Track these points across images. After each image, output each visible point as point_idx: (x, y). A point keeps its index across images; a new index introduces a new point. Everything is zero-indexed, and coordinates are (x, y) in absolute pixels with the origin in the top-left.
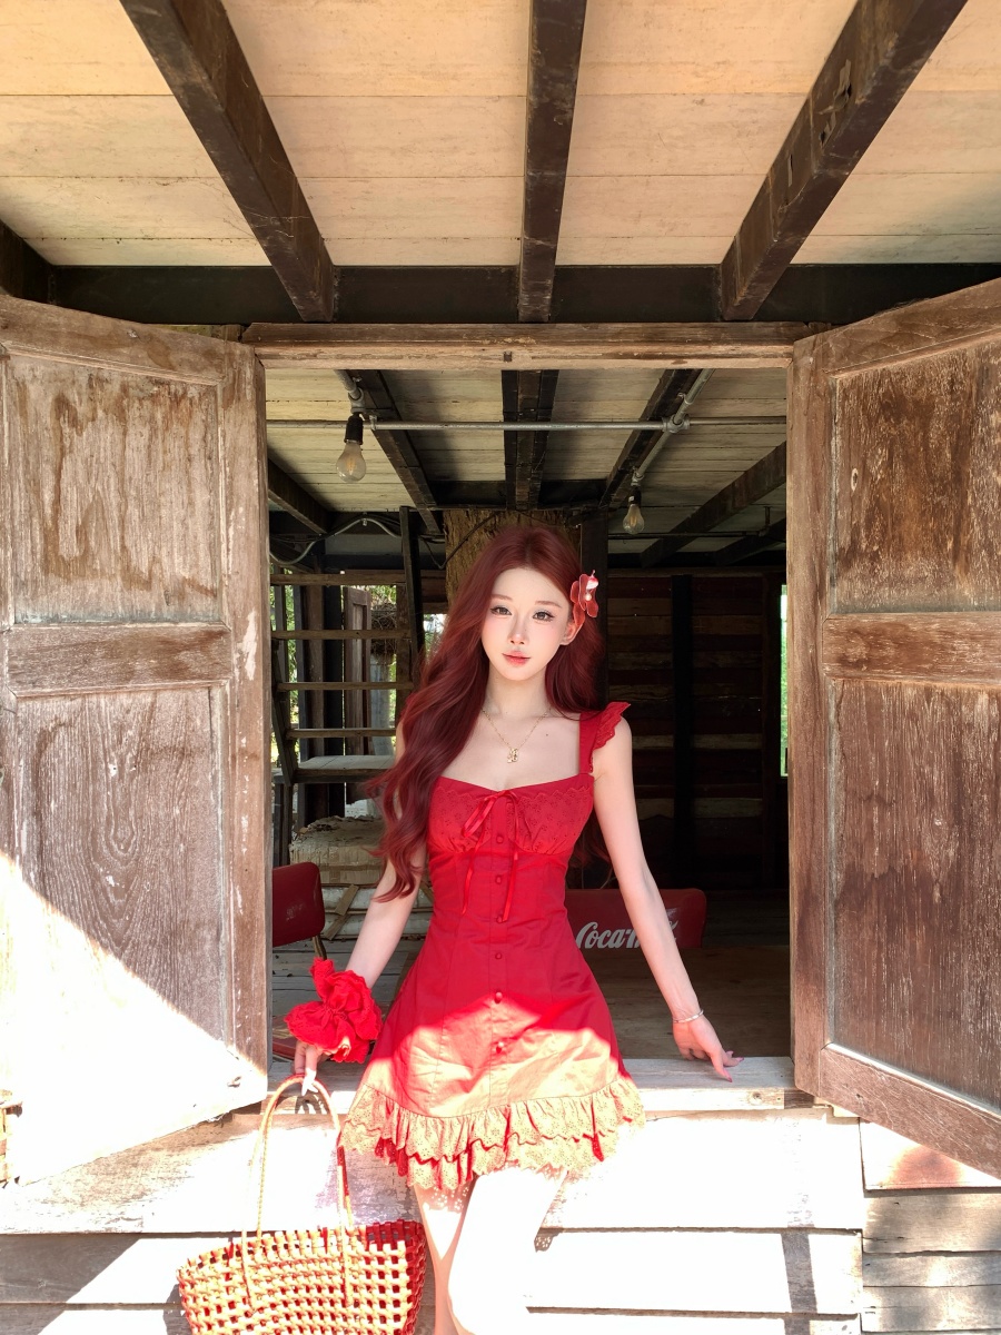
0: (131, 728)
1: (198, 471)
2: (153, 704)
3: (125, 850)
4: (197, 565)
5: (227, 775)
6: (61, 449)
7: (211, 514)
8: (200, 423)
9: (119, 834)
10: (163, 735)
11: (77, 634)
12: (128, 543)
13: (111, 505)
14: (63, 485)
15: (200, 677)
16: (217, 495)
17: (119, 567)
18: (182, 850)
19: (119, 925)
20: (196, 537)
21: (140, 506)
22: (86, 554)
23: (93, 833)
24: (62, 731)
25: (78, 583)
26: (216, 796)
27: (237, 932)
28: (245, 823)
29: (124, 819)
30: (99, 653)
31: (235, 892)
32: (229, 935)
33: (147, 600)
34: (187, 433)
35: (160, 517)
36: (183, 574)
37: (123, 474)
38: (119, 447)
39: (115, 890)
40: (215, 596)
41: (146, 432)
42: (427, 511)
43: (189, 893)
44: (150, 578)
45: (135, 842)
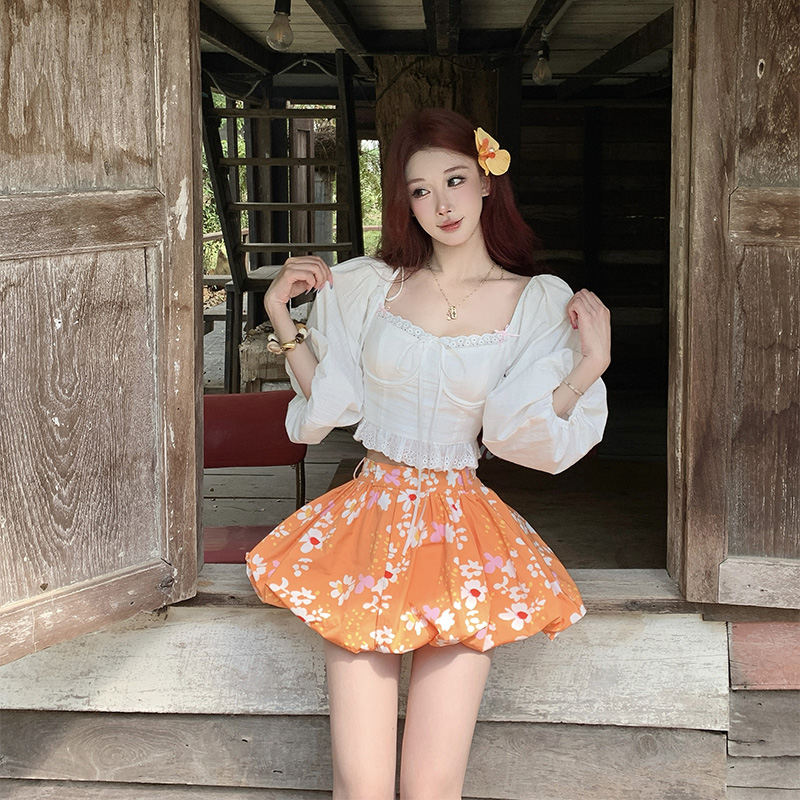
0: (74, 287)
1: (135, 55)
2: (94, 264)
3: (70, 394)
4: (134, 138)
5: (160, 324)
6: (10, 39)
7: (147, 91)
8: (137, 10)
9: (63, 380)
10: (103, 291)
11: (25, 205)
12: (71, 121)
13: (56, 86)
14: (12, 71)
15: (137, 239)
16: (152, 75)
17: (63, 143)
18: (120, 392)
19: (64, 460)
20: (133, 113)
21: (82, 87)
22: (33, 133)
23: (40, 380)
24: (12, 290)
25: (26, 158)
26: (151, 345)
27: (170, 464)
28: (177, 367)
29: (68, 366)
30: (45, 221)
31: (168, 428)
32: (163, 466)
33: (90, 171)
34: (124, 19)
35: (101, 97)
36: (122, 146)
37: (67, 59)
38: (64, 34)
39: (60, 429)
40: (151, 165)
41: (87, 20)
42: (359, 57)
43: (127, 431)
44: (92, 152)
45: (78, 387)
